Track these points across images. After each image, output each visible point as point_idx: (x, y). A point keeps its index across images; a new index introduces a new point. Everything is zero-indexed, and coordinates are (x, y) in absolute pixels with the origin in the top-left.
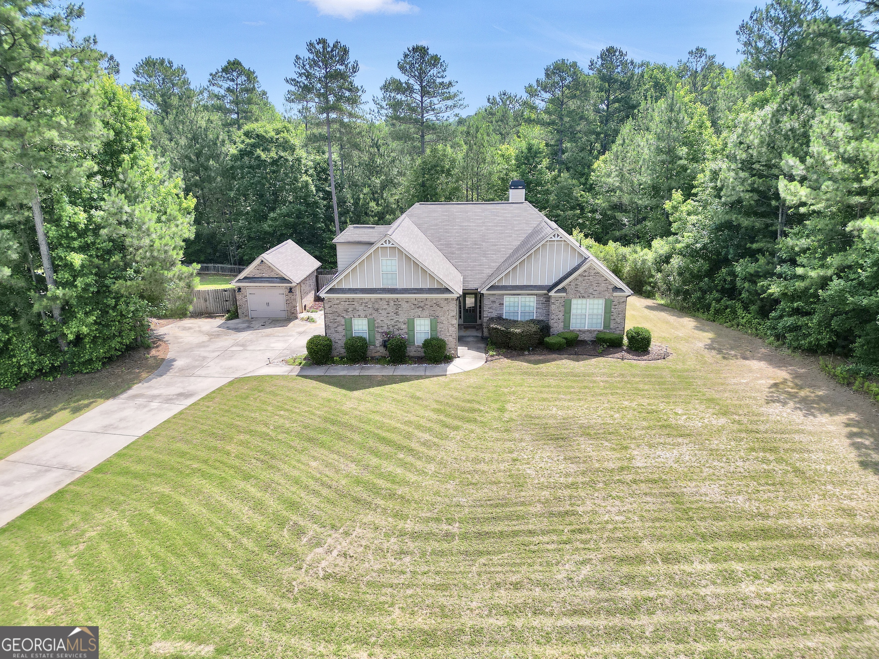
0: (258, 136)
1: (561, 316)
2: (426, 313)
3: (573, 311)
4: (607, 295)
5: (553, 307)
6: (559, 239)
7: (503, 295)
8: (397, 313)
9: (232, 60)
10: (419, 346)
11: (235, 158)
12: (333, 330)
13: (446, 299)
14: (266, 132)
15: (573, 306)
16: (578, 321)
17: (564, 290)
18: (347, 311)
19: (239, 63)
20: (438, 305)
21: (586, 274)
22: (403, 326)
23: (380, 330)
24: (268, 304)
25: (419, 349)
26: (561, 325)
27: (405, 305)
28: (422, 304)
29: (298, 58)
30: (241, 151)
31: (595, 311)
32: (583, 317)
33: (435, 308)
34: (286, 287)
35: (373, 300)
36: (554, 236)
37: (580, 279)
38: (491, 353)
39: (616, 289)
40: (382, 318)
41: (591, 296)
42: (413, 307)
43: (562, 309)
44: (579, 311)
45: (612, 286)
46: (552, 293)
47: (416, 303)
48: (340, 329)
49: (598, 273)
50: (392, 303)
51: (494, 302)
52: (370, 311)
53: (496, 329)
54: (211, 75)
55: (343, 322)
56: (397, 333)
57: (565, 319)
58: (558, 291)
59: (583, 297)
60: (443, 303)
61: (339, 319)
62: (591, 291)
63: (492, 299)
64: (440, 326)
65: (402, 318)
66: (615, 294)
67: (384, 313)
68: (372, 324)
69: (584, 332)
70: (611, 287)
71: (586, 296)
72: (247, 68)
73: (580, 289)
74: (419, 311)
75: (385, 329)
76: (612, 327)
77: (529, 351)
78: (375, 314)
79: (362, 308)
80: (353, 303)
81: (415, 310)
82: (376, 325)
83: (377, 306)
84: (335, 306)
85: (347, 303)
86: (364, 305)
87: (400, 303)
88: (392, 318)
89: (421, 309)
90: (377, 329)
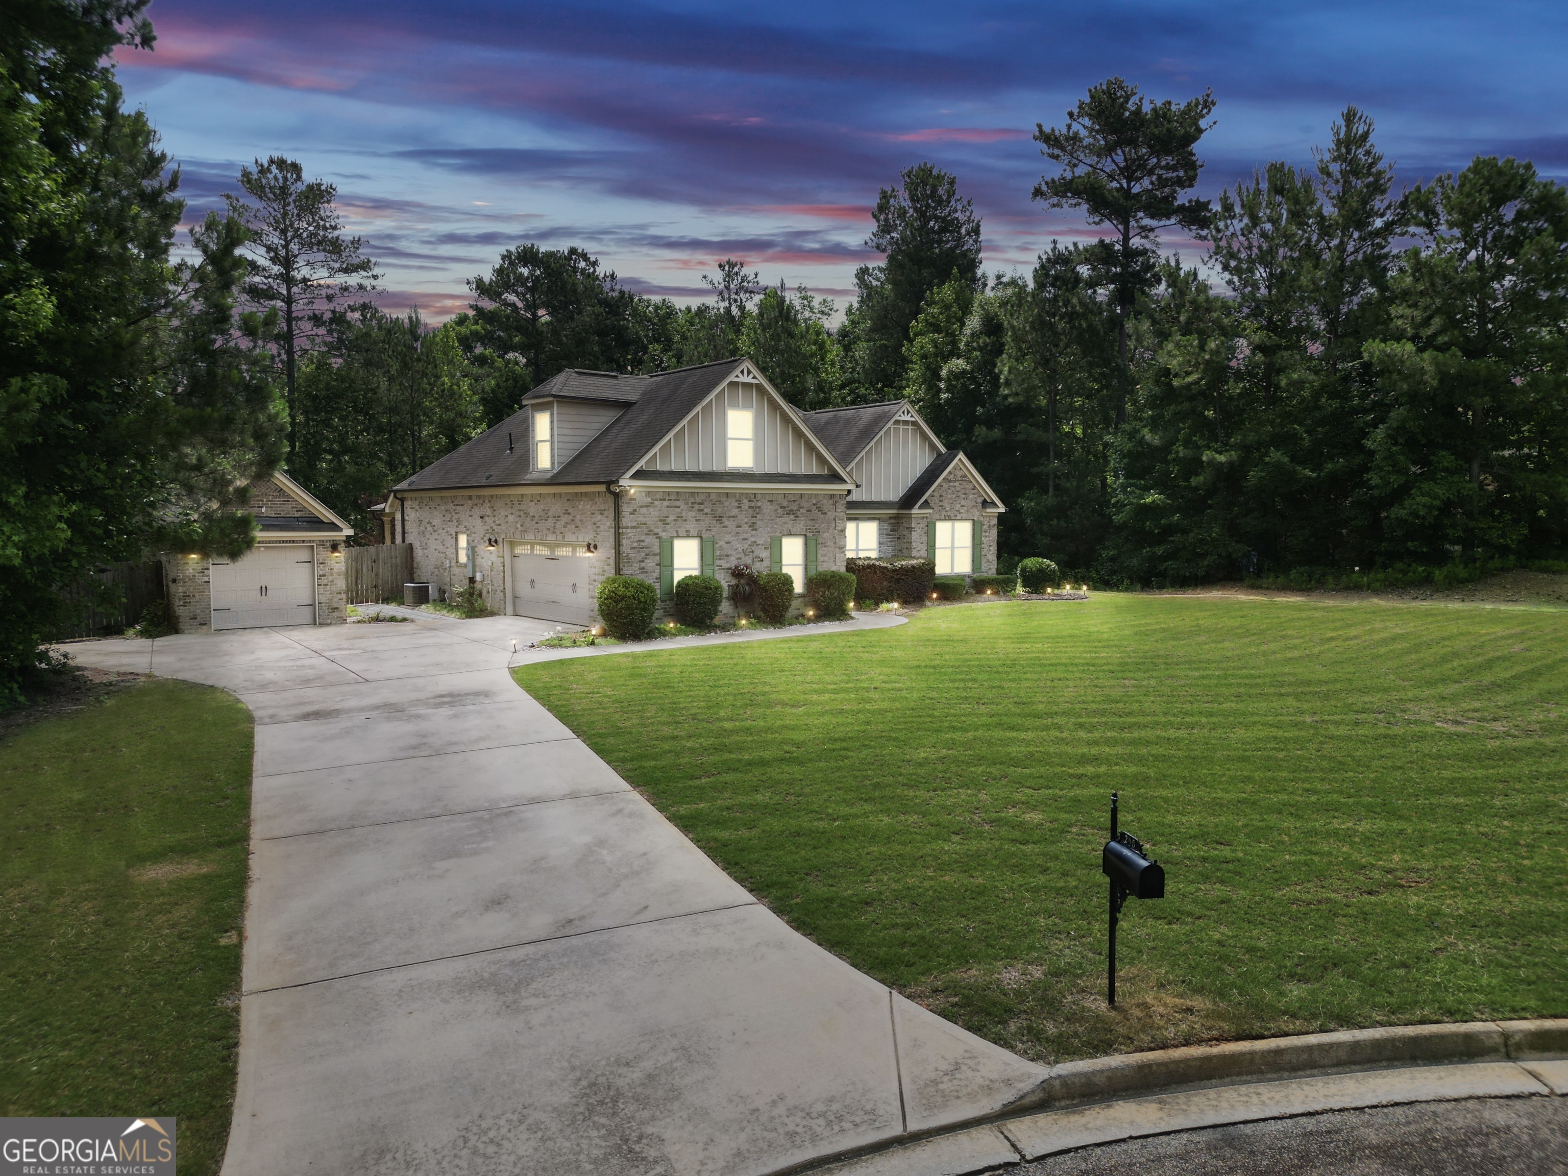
1: (925, 552)
2: (800, 525)
3: (938, 544)
4: (976, 514)
5: (914, 536)
6: (909, 417)
8: (753, 526)
12: (636, 565)
13: (832, 496)
15: (938, 534)
16: (943, 560)
17: (928, 504)
18: (664, 521)
20: (819, 509)
21: (951, 477)
22: (764, 554)
23: (725, 565)
24: (264, 590)
27: (767, 508)
28: (794, 507)
31: (962, 543)
32: (948, 552)
33: (815, 513)
35: (713, 497)
36: (903, 412)
37: (945, 485)
39: (987, 501)
40: (728, 538)
41: (958, 517)
42: (780, 510)
43: (926, 538)
44: (944, 543)
45: (983, 498)
46: (915, 510)
47: (785, 504)
48: (650, 564)
50: (746, 504)
52: (708, 520)
55: (656, 547)
56: (753, 567)
58: (922, 506)
59: (949, 518)
60: (827, 504)
61: (650, 540)
62: (957, 507)
64: (823, 551)
65: (762, 535)
66: (985, 510)
67: (731, 525)
68: (710, 555)
70: (980, 500)
71: (952, 515)
73: (946, 504)
74: (789, 522)
75: (733, 560)
76: (982, 567)
78: (716, 529)
79: (692, 514)
80: (677, 503)
81: (784, 520)
82: (718, 553)
83: (720, 510)
84: (644, 510)
85: (666, 503)
86: (697, 506)
87: (759, 504)
88: (746, 536)
89: (792, 517)
90: (718, 562)
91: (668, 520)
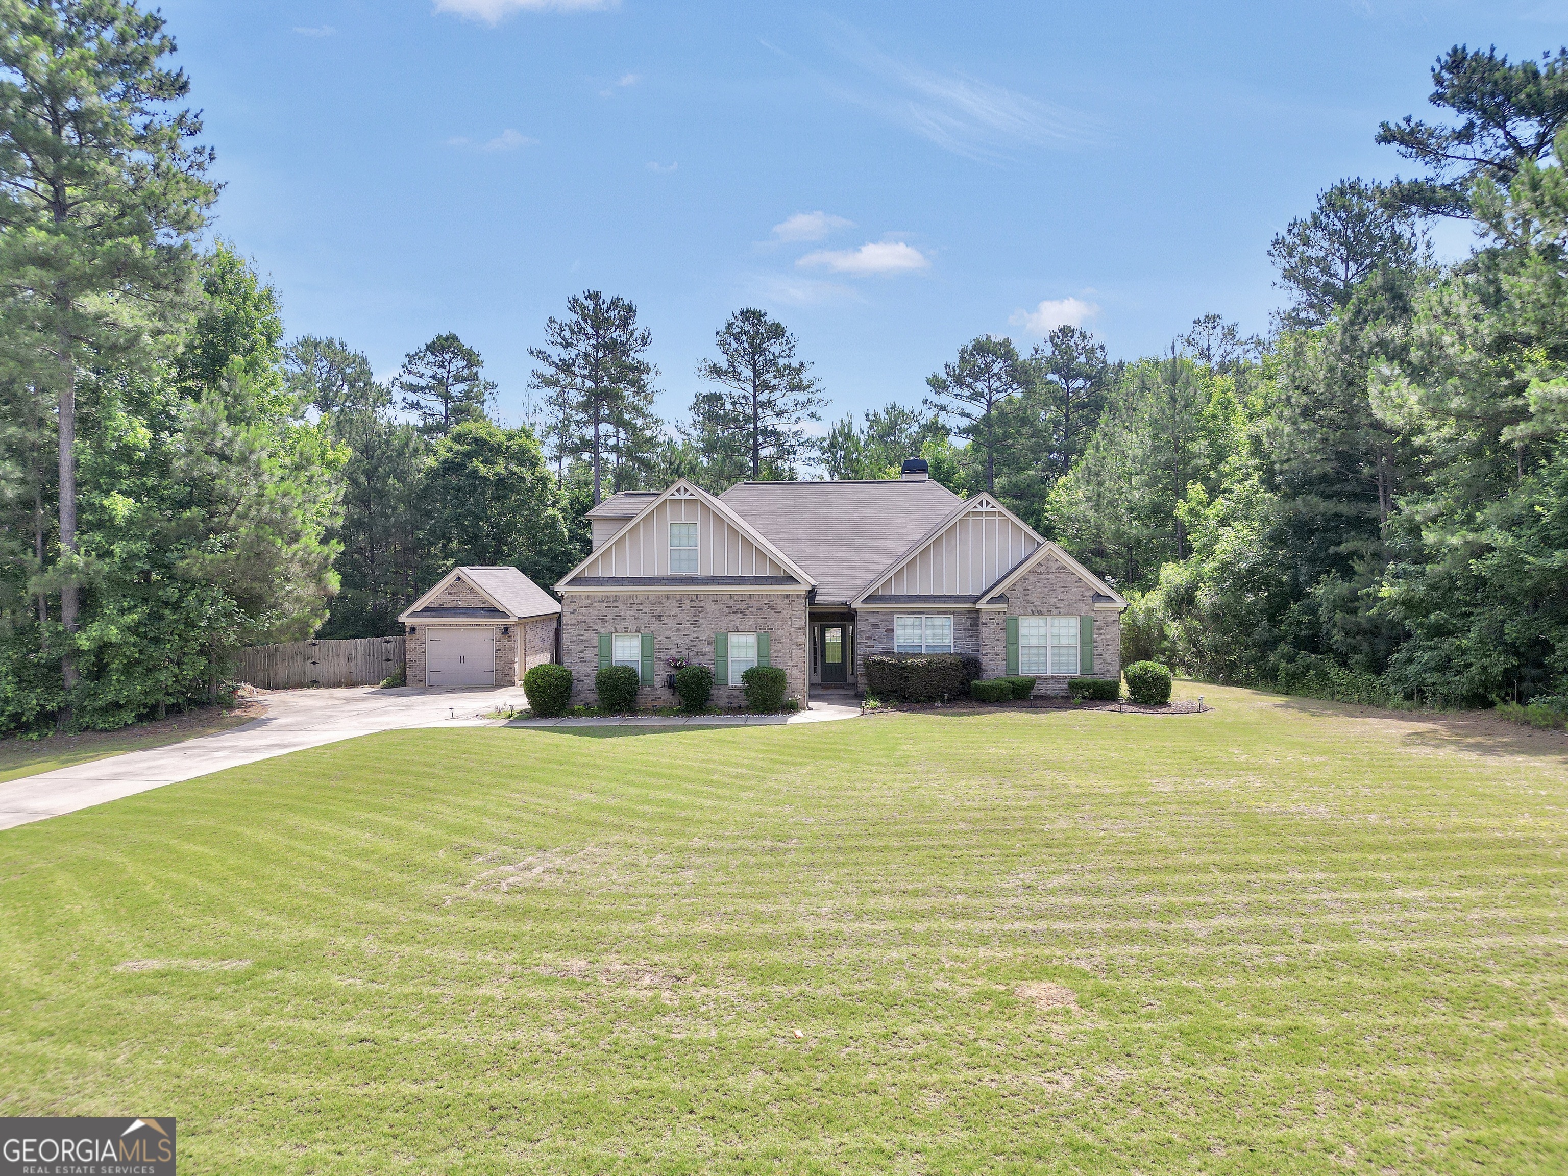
0: (476, 440)
1: (1000, 649)
2: (750, 623)
3: (1022, 642)
4: (1084, 609)
5: (985, 632)
6: (989, 509)
7: (892, 613)
8: (695, 624)
9: (444, 334)
10: (735, 688)
11: (432, 474)
12: (575, 656)
13: (787, 596)
14: (490, 434)
15: (1023, 631)
16: (1034, 659)
17: (1002, 598)
18: (603, 619)
19: (454, 338)
20: (772, 608)
21: (1042, 569)
22: (707, 649)
23: (663, 656)
24: (462, 659)
25: (737, 693)
26: (1002, 666)
27: (711, 608)
28: (742, 606)
29: (552, 321)
30: (445, 461)
31: (1064, 642)
32: (1042, 651)
33: (767, 612)
34: (498, 627)
35: (652, 598)
36: (981, 503)
37: (1032, 578)
38: (872, 703)
39: (1098, 597)
40: (668, 633)
41: (1054, 611)
42: (726, 610)
43: (1002, 635)
44: (1034, 642)
45: (1091, 593)
46: (982, 605)
47: (731, 603)
48: (589, 654)
49: (1064, 568)
50: (687, 604)
51: (876, 626)
52: (647, 618)
53: (879, 663)
54: (408, 355)
55: (595, 642)
56: (694, 661)
57: (1007, 654)
58: (992, 600)
59: (1040, 613)
60: (781, 604)
61: (588, 635)
62: (1053, 601)
63: (872, 620)
64: (775, 647)
65: (706, 632)
66: (1098, 605)
67: (672, 622)
68: (649, 648)
69: (1046, 679)
70: (1089, 594)
71: (1044, 610)
72: (467, 346)
73: (1034, 598)
74: (736, 619)
75: (673, 653)
76: (1096, 669)
77: (943, 702)
78: (656, 626)
79: (632, 613)
80: (616, 604)
81: (730, 618)
82: (657, 646)
83: (659, 610)
84: (583, 610)
85: (605, 604)
86: (635, 607)
87: (702, 604)
88: (687, 632)
89: (740, 615)
90: (657, 655)
91: (607, 619)
